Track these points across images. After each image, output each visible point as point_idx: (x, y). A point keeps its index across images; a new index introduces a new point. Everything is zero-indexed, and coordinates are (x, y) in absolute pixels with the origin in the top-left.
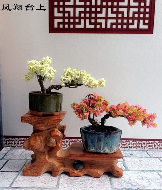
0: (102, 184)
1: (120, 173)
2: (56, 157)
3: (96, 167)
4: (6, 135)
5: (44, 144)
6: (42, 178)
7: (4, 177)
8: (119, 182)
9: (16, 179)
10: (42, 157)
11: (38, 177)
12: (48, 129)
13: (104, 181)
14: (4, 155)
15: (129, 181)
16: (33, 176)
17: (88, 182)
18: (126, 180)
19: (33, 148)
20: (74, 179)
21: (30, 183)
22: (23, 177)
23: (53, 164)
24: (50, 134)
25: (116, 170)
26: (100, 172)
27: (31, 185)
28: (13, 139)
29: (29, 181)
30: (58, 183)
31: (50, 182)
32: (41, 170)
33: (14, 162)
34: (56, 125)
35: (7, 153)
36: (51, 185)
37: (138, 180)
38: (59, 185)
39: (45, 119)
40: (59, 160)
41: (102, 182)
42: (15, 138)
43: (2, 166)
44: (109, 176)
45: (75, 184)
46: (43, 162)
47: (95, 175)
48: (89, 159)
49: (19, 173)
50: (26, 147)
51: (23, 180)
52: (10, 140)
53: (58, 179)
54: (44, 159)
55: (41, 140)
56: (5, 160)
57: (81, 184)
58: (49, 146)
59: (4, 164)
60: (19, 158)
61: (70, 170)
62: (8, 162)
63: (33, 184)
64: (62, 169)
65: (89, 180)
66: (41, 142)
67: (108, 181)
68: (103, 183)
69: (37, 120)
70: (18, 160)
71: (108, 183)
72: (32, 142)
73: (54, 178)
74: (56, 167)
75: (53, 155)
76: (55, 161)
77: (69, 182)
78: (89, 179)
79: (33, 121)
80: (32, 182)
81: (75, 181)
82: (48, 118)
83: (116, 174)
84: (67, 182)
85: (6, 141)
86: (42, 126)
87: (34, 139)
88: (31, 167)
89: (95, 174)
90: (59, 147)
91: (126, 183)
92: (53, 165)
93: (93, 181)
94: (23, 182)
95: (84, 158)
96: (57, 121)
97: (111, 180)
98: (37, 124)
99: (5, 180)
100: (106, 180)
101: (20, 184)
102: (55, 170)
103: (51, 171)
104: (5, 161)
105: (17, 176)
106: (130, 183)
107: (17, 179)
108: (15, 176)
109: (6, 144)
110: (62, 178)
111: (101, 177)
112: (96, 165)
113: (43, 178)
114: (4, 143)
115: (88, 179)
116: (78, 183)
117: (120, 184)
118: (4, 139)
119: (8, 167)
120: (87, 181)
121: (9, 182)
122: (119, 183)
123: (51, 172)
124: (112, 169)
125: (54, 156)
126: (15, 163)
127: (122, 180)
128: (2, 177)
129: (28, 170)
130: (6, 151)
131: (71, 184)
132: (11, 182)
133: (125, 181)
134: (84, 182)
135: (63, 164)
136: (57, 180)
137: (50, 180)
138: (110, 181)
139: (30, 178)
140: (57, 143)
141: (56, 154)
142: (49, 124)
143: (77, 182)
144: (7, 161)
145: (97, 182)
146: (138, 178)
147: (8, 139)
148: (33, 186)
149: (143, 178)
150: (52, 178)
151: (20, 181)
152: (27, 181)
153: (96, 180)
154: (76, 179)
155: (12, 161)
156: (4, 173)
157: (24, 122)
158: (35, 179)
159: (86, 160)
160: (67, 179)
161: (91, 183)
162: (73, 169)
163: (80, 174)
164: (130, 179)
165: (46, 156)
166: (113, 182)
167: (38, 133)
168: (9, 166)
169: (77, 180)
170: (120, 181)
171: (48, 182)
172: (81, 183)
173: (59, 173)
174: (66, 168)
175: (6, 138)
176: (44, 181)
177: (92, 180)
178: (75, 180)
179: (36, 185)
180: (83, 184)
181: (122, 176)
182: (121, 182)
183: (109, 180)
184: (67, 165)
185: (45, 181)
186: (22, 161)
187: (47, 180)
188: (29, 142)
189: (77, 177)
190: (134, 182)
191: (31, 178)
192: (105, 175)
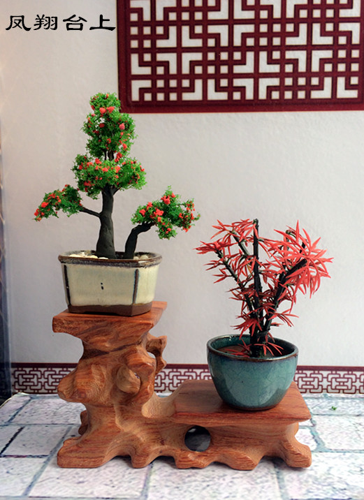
0: (259, 487)
1: (304, 457)
2: (141, 418)
3: (242, 443)
4: (17, 361)
5: (111, 386)
6: (105, 473)
7: (11, 471)
8: (302, 481)
9: (40, 475)
10: (106, 420)
11: (96, 470)
12: (120, 349)
13: (264, 479)
14: (13, 414)
15: (325, 479)
16: (83, 467)
17: (221, 481)
18: (318, 476)
19: (83, 395)
20: (187, 475)
21: (76, 485)
22: (59, 469)
23: (133, 436)
24: (125, 360)
25: (294, 449)
26: (253, 455)
27: (78, 491)
28: (33, 370)
29: (74, 479)
30: (145, 485)
31: (125, 482)
32: (102, 452)
33: (38, 432)
34: (138, 336)
35: (21, 408)
36: (129, 491)
37: (349, 475)
38: (147, 490)
39: (111, 323)
40: (150, 426)
41: (258, 481)
42: (39, 369)
43: (7, 442)
44: (275, 467)
45: (189, 487)
46: (109, 431)
47: (240, 465)
48: (223, 422)
49: (48, 460)
50: (64, 393)
51: (58, 478)
52: (28, 372)
53: (147, 474)
54: (110, 425)
55: (101, 375)
56: (14, 426)
57: (204, 489)
58: (122, 391)
59: (12, 436)
60: (49, 421)
61: (176, 451)
62: (24, 430)
63: (82, 487)
64: (156, 449)
65: (225, 477)
66: (103, 382)
67: (273, 478)
68: (261, 485)
69: (91, 326)
70: (47, 425)
71: (274, 483)
72: (81, 382)
73: (136, 472)
74: (141, 444)
75: (133, 413)
76: (139, 429)
77: (173, 483)
78: (225, 475)
79: (81, 329)
80: (80, 482)
81: (189, 479)
82: (119, 321)
83: (293, 461)
84: (169, 484)
85: (16, 376)
86: (104, 341)
87: (84, 373)
88: (77, 445)
89: (238, 463)
90: (148, 393)
91: (319, 484)
92: (133, 439)
93: (235, 481)
94: (59, 483)
95: (212, 421)
96: (142, 327)
97: (281, 477)
98: (93, 335)
99: (13, 477)
100: (269, 477)
101: (50, 489)
102: (139, 451)
103: (129, 453)
104: (16, 429)
105: (43, 467)
106: (329, 485)
107: (43, 475)
108: (39, 468)
109: (17, 384)
110: (157, 472)
111: (256, 469)
112: (241, 438)
113: (108, 473)
114: (12, 380)
115: (221, 474)
116: (197, 486)
117: (303, 486)
118: (12, 370)
119: (21, 445)
120: (219, 479)
121: (23, 482)
122: (301, 483)
123: (129, 458)
124: (282, 449)
125: (135, 415)
126: (39, 434)
127: (310, 476)
128: (5, 471)
129: (71, 451)
130: (18, 402)
131: (178, 488)
132: (28, 484)
133: (316, 479)
134: (211, 483)
135: (159, 436)
136: (144, 478)
137: (126, 477)
138: (278, 478)
139: (75, 472)
140: (142, 383)
141: (140, 410)
142: (121, 336)
143: (194, 484)
144: (19, 428)
145: (245, 482)
146: (349, 472)
147: (22, 370)
148: (82, 494)
149: (361, 471)
150: (130, 473)
151: (50, 480)
152: (68, 480)
153: (242, 477)
154: (190, 474)
155: (32, 427)
156: (10, 461)
157: (60, 331)
158: (87, 476)
159: (217, 425)
160: (169, 476)
161: (230, 484)
162: (185, 447)
163: (202, 461)
164: (329, 474)
165: (117, 416)
166: (286, 483)
167: (95, 358)
168: (24, 443)
169: (193, 478)
170: (305, 479)
171: (120, 483)
172: (205, 484)
173: (150, 460)
174: (166, 447)
175: (16, 369)
176: (111, 481)
177: (233, 478)
178: (189, 476)
179: (89, 491)
180: (208, 488)
181: (308, 465)
182: (307, 482)
183: (275, 476)
184: (168, 439)
185: (114, 479)
186: (57, 429)
187: (119, 477)
188: (74, 380)
189: (193, 468)
190: (338, 482)
191: (77, 474)
192: (265, 464)
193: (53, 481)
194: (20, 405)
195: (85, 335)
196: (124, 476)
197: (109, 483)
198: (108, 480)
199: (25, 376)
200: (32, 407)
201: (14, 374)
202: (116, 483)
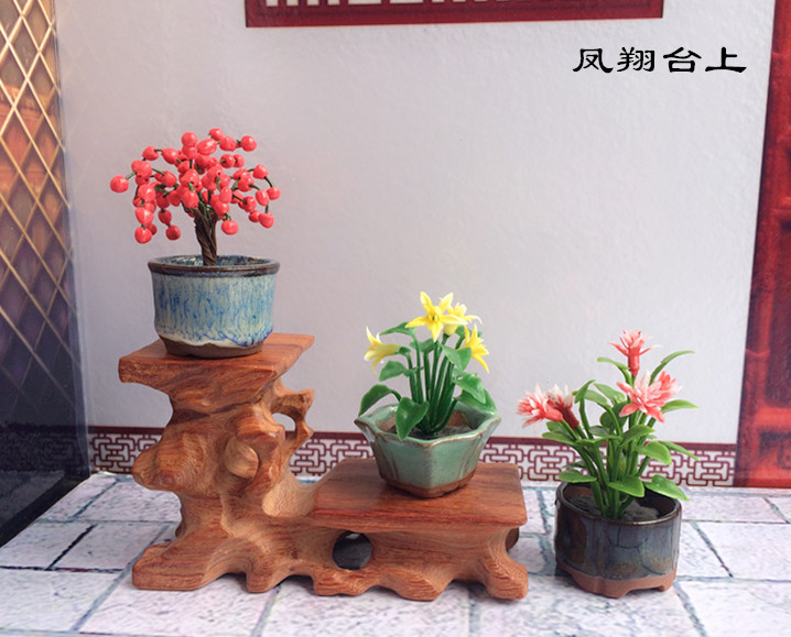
0: (437, 627)
1: (514, 584)
2: (262, 516)
3: (419, 558)
4: (97, 423)
5: (216, 466)
6: (203, 599)
7: (61, 592)
8: (508, 620)
9: (104, 599)
10: (207, 519)
11: (191, 594)
12: (227, 409)
13: (449, 615)
14: (84, 505)
15: (546, 619)
16: (171, 589)
17: (381, 616)
18: (535, 613)
20: (328, 606)
21: (155, 616)
22: (135, 592)
23: (250, 543)
24: (233, 428)
25: (500, 571)
26: (437, 578)
27: (156, 626)
28: (122, 438)
29: (155, 608)
30: (261, 620)
31: (232, 614)
32: (201, 567)
33: (115, 534)
34: (254, 391)
35: (98, 496)
36: (234, 628)
37: (585, 614)
38: (262, 627)
39: (209, 369)
40: (275, 529)
41: (439, 618)
42: (131, 436)
43: (66, 548)
44: (470, 597)
45: (328, 624)
46: (210, 535)
47: (414, 592)
49: (122, 577)
51: (130, 606)
52: (114, 441)
53: (268, 603)
54: (212, 526)
55: (199, 449)
56: (82, 522)
57: (351, 628)
58: (235, 475)
59: (75, 538)
60: (136, 517)
61: (317, 570)
62: (94, 530)
63: (165, 620)
64: (284, 565)
65: (388, 611)
66: (201, 460)
67: (463, 615)
68: (442, 624)
69: (178, 373)
70: (132, 523)
71: (463, 622)
73: (251, 599)
74: (262, 557)
75: (249, 509)
76: (260, 534)
77: (306, 617)
78: (389, 608)
80: (162, 613)
81: (331, 612)
82: (222, 366)
83: (497, 588)
84: (298, 618)
85: (97, 446)
86: (200, 397)
88: (162, 556)
89: (411, 589)
90: (268, 479)
91: (534, 627)
92: (250, 548)
93: (402, 617)
94: (129, 613)
95: (369, 524)
96: (258, 375)
97: (476, 613)
99: (62, 601)
100: (457, 613)
101: (115, 622)
102: (260, 563)
103: (243, 569)
104: (83, 527)
105: (112, 588)
106: (550, 628)
107: (109, 600)
108: (104, 589)
109: (98, 458)
110: (284, 600)
111: (439, 598)
112: (419, 550)
113: (209, 600)
114: (91, 452)
115: (383, 606)
116: (341, 624)
117: (507, 628)
118: (89, 437)
119: (85, 553)
120: (377, 613)
121: (76, 610)
122: (505, 624)
123: (243, 576)
124: (482, 568)
125: (253, 512)
126: (117, 537)
127: (522, 613)
128: (54, 591)
129: (153, 565)
130: (96, 486)
131: (310, 625)
132: (83, 612)
133: (532, 618)
134: (364, 619)
135: (290, 545)
136: (261, 608)
137: (235, 606)
138: (471, 615)
139: (158, 596)
140: (260, 463)
141: (261, 505)
142: (226, 390)
143: (337, 620)
144: (88, 526)
145: (417, 619)
146: (587, 608)
147: (105, 438)
148: (161, 631)
149: (607, 607)
150: (242, 601)
151: (119, 607)
152: (144, 608)
153: (414, 612)
154: (335, 604)
155: (108, 526)
156: (63, 577)
157: (130, 381)
158: (175, 603)
159: (377, 531)
160: (302, 606)
161: (394, 622)
162: (331, 563)
163: (355, 585)
164: (554, 611)
165: (224, 512)
166: (482, 622)
167: (188, 424)
168: (91, 549)
169: (338, 611)
170: (513, 617)
171: (223, 615)
172: (354, 621)
173: (274, 581)
174: (300, 561)
175: (96, 435)
176: (210, 611)
177: (400, 613)
178: (332, 608)
179: (173, 627)
180: (358, 627)
181: (520, 596)
182: (515, 622)
183: (467, 611)
184: (306, 549)
185: (215, 610)
186: (146, 529)
187: (223, 606)
188: (156, 456)
189: (342, 595)
190: (566, 624)
191: (161, 599)
192: (455, 592)
193: (122, 610)
194: (98, 491)
195: (172, 386)
196: (231, 605)
197: (207, 614)
198: (206, 611)
199: (109, 447)
200: (116, 494)
201: (93, 443)
202: (216, 615)
